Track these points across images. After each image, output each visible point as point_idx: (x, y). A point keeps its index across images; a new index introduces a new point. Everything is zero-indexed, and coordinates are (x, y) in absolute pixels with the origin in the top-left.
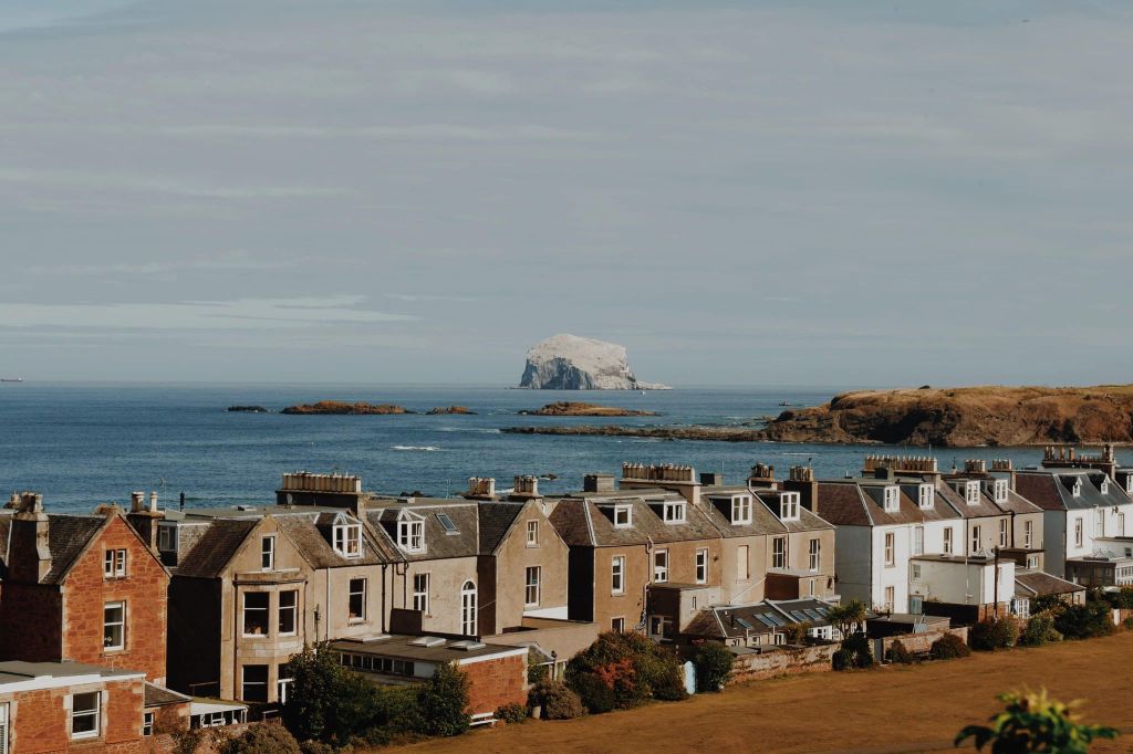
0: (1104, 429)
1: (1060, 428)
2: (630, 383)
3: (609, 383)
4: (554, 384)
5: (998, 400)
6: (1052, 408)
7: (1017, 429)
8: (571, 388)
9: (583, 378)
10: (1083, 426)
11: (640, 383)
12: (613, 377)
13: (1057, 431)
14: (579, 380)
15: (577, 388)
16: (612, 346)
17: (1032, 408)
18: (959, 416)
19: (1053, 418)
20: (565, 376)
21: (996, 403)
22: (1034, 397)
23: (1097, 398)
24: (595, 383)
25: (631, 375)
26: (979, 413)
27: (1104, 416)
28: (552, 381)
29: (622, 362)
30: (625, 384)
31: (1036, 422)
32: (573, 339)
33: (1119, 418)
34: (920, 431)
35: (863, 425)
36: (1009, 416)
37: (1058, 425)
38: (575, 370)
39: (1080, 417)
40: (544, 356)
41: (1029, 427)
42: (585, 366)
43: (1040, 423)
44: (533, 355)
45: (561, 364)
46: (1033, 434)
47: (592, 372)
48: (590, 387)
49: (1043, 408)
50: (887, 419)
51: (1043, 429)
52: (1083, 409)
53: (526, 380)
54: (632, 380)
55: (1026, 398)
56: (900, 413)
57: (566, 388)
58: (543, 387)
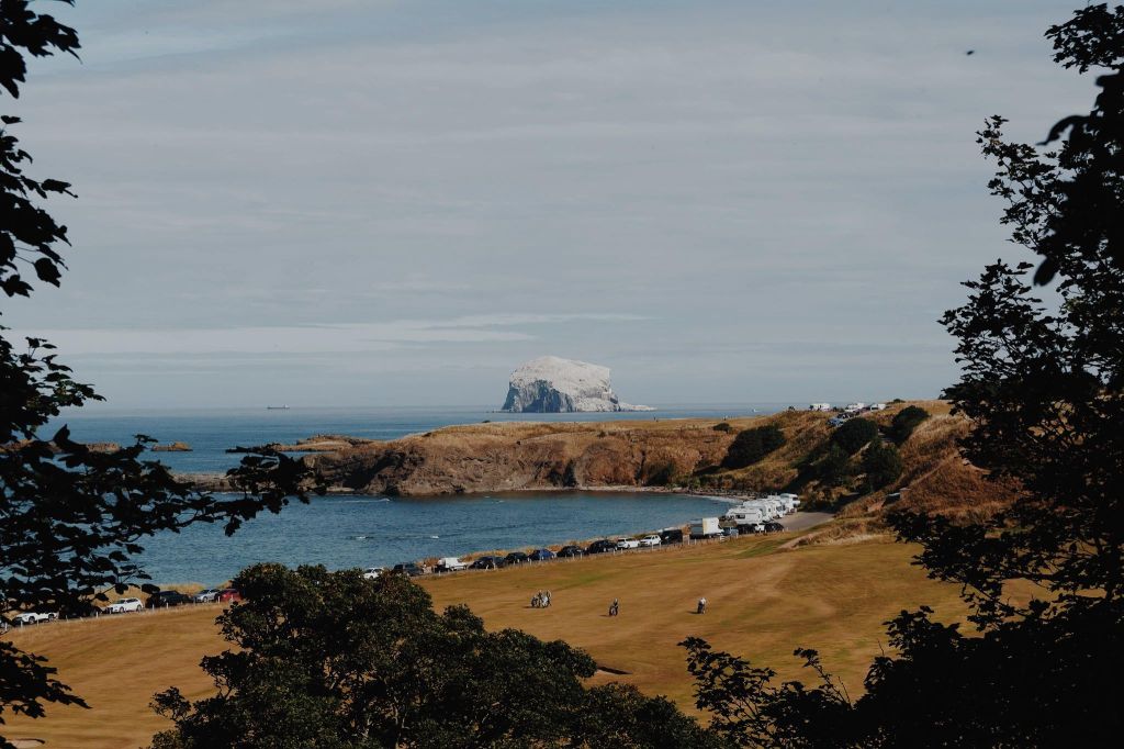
0: (610, 470)
1: (562, 471)
2: (612, 404)
3: (590, 405)
4: (535, 407)
5: (487, 440)
6: (558, 447)
7: (509, 474)
8: (551, 411)
9: (564, 401)
10: (588, 467)
11: (622, 405)
12: (594, 399)
13: (557, 473)
14: (559, 402)
15: (557, 411)
16: (595, 368)
17: (533, 448)
18: (422, 459)
19: (555, 459)
20: (546, 399)
21: (484, 443)
22: (541, 434)
23: (613, 434)
24: (576, 405)
25: (613, 397)
26: (456, 456)
27: (613, 456)
28: (533, 405)
29: (605, 383)
30: (607, 405)
31: (536, 464)
32: (556, 360)
33: (629, 457)
34: (380, 477)
35: (339, 471)
36: (498, 457)
37: (560, 468)
38: (556, 393)
39: (586, 457)
40: (527, 379)
41: (527, 470)
42: (564, 387)
43: (539, 465)
44: (515, 377)
45: (542, 386)
46: (531, 477)
47: (572, 393)
48: (570, 409)
49: (546, 447)
50: (362, 462)
51: (544, 471)
52: (592, 448)
53: (508, 405)
54: (614, 401)
55: (530, 436)
56: (376, 456)
57: (547, 411)
58: (525, 410)
